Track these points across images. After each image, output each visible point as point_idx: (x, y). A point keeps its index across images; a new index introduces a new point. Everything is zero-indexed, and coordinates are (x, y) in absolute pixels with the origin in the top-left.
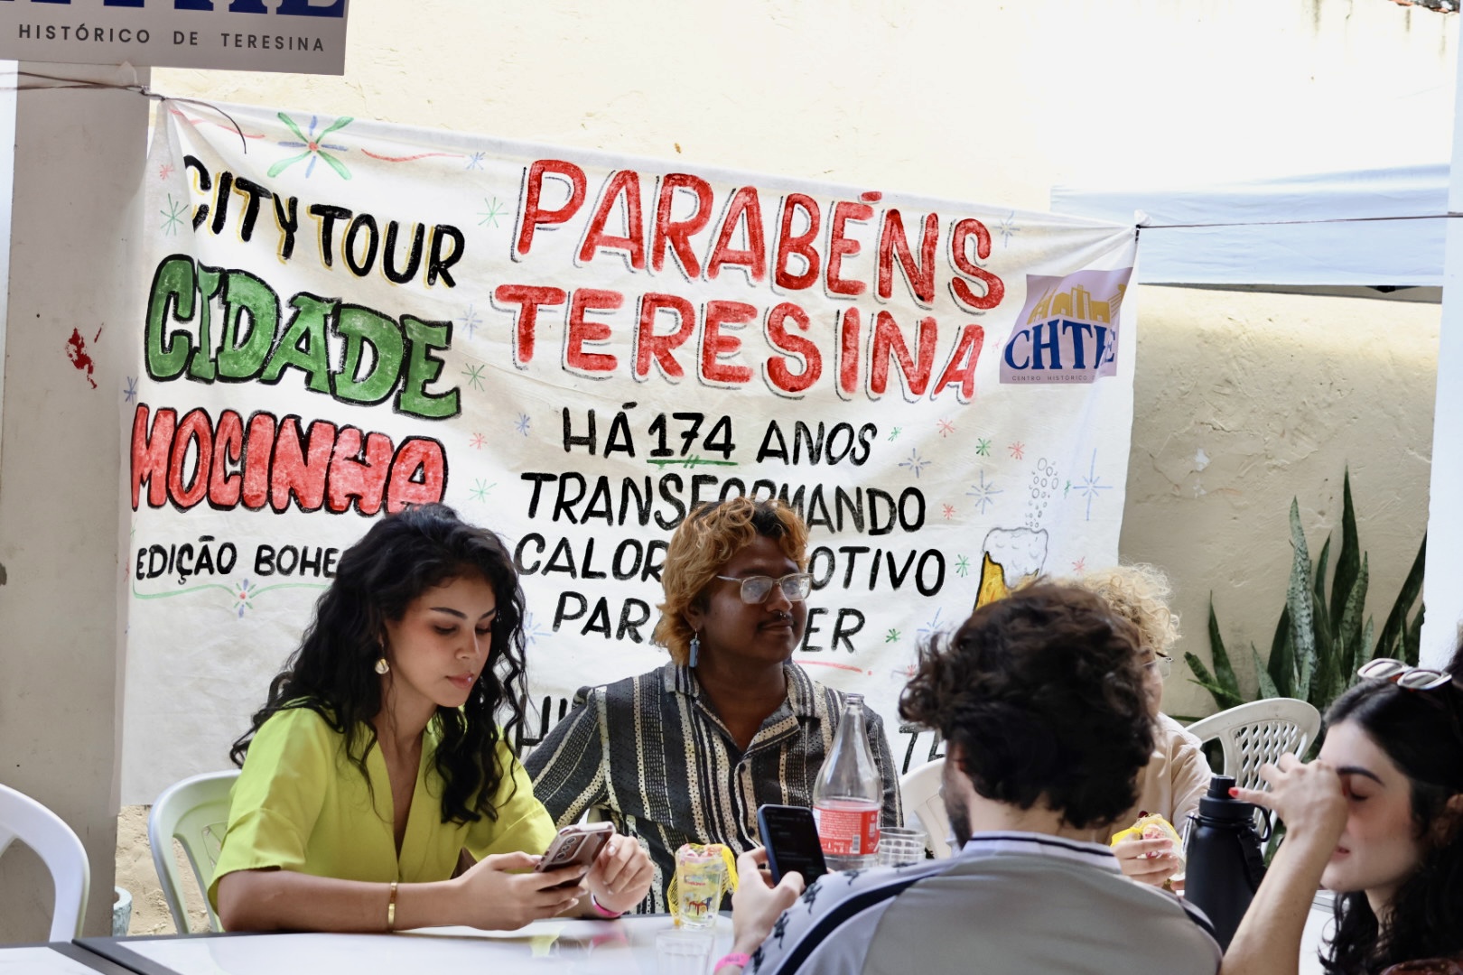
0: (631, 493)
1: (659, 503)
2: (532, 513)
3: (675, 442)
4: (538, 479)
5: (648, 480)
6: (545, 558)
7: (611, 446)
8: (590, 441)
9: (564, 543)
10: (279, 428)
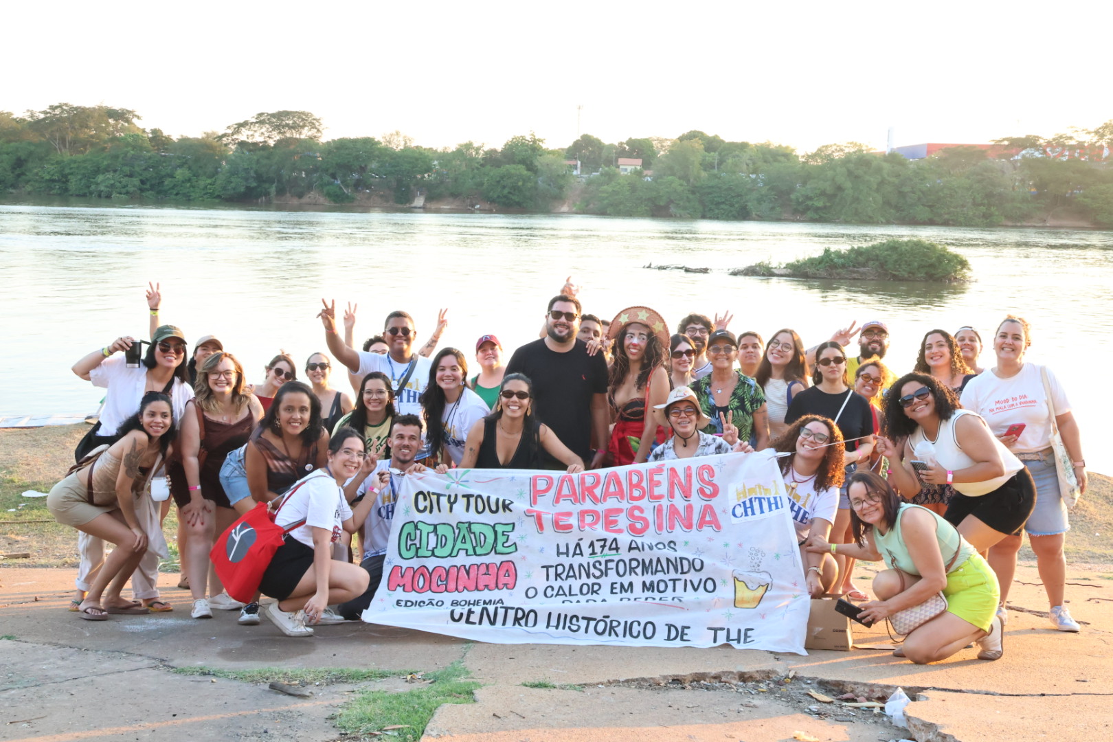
0: (582, 568)
1: (592, 570)
2: (548, 579)
3: (598, 549)
4: (547, 567)
5: (588, 563)
6: (555, 592)
7: (575, 554)
8: (567, 554)
9: (561, 587)
10: (459, 569)
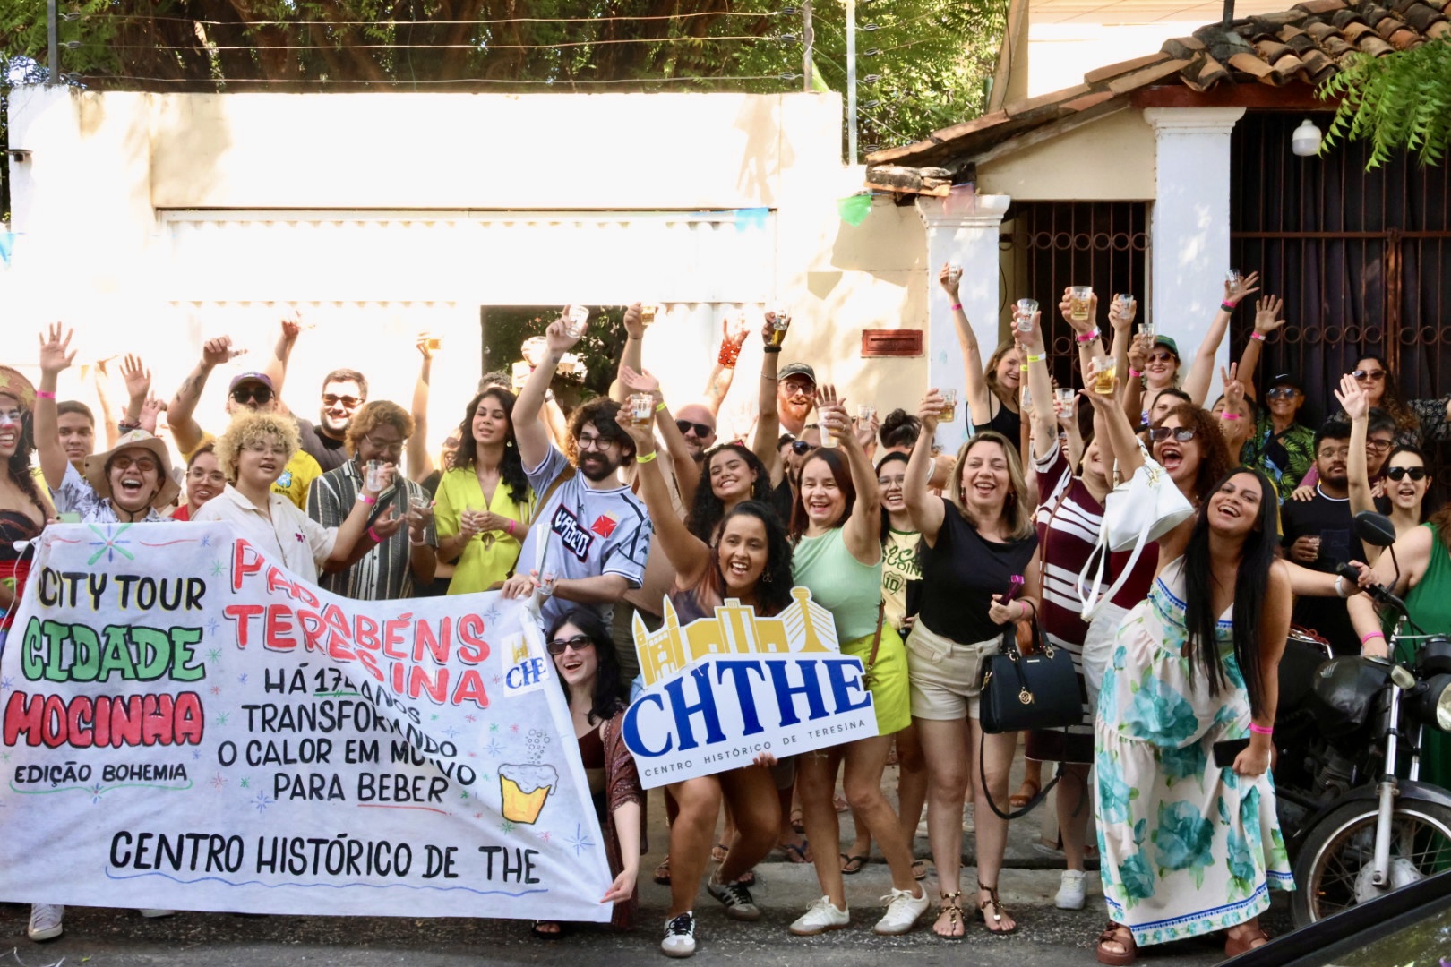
0: (303, 713)
1: (319, 718)
2: (251, 729)
3: (329, 683)
4: (251, 708)
5: (314, 705)
6: (263, 754)
7: (293, 688)
8: (281, 686)
9: (271, 744)
10: (113, 703)
